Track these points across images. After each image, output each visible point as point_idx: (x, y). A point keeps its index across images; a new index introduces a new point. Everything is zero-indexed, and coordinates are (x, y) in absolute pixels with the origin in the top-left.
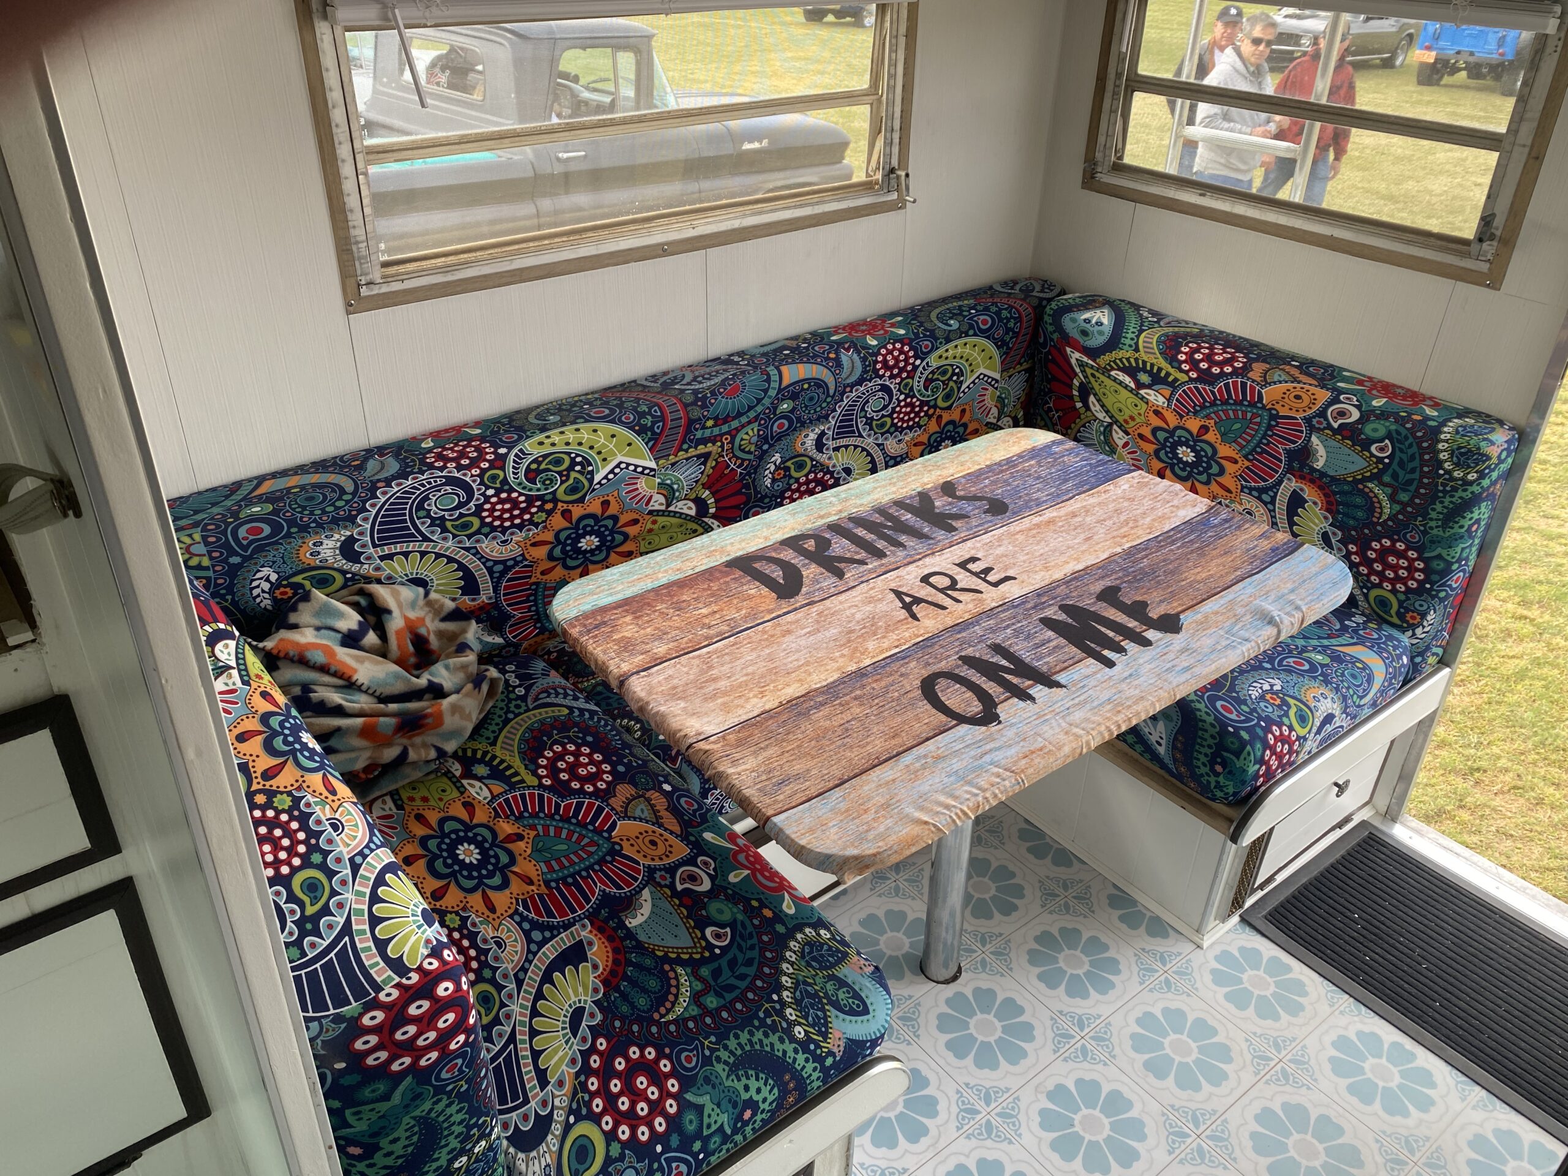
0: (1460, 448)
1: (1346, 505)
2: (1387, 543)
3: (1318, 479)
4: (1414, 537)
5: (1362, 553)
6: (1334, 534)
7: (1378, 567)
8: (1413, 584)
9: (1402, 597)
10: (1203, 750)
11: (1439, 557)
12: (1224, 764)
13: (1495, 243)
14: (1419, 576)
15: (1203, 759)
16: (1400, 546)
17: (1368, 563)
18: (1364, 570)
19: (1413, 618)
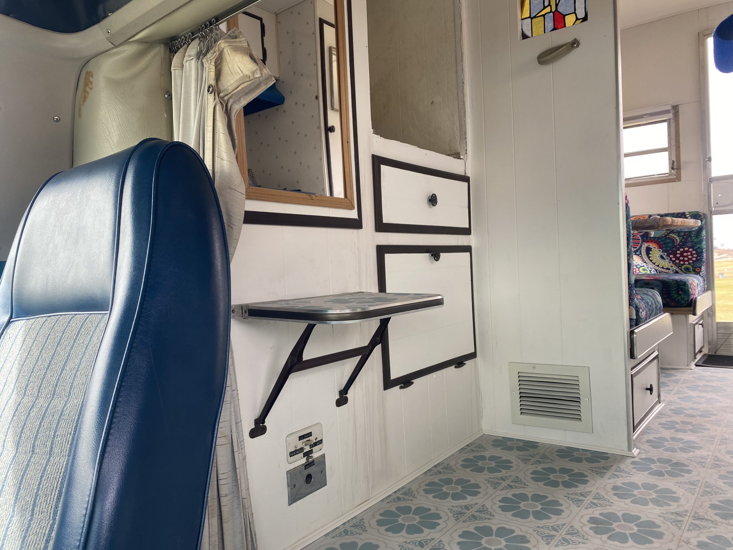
0: (693, 215)
1: (665, 244)
2: (682, 250)
3: (654, 240)
4: (689, 244)
5: (675, 256)
6: (664, 254)
7: (681, 258)
8: (694, 259)
9: (692, 264)
10: (673, 289)
11: (699, 248)
12: (682, 290)
13: (675, 170)
14: (695, 256)
15: (674, 292)
16: (686, 249)
17: (678, 258)
18: (677, 261)
19: (698, 270)
